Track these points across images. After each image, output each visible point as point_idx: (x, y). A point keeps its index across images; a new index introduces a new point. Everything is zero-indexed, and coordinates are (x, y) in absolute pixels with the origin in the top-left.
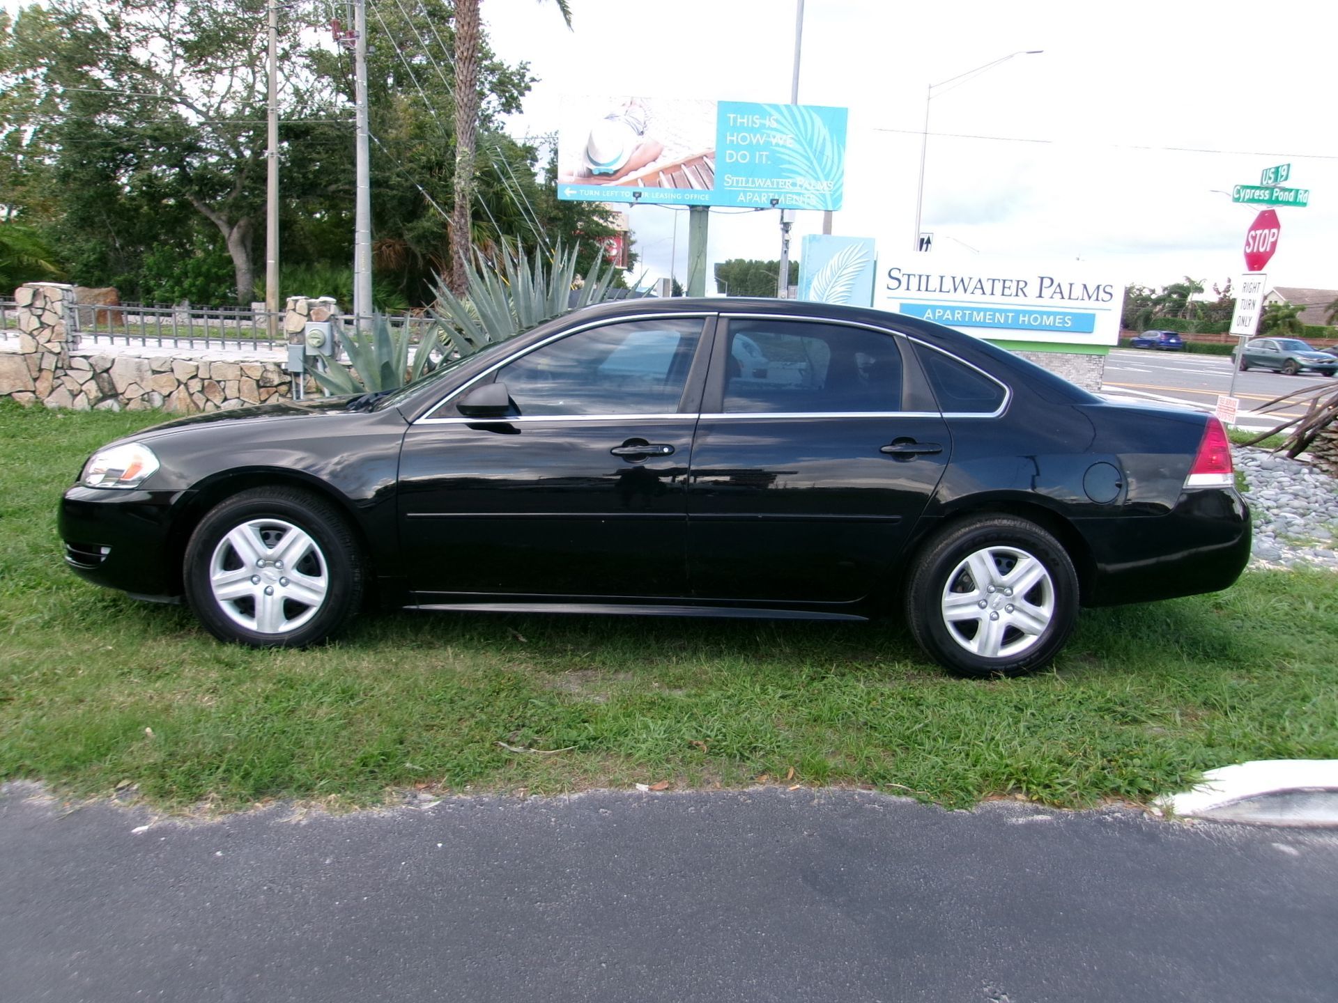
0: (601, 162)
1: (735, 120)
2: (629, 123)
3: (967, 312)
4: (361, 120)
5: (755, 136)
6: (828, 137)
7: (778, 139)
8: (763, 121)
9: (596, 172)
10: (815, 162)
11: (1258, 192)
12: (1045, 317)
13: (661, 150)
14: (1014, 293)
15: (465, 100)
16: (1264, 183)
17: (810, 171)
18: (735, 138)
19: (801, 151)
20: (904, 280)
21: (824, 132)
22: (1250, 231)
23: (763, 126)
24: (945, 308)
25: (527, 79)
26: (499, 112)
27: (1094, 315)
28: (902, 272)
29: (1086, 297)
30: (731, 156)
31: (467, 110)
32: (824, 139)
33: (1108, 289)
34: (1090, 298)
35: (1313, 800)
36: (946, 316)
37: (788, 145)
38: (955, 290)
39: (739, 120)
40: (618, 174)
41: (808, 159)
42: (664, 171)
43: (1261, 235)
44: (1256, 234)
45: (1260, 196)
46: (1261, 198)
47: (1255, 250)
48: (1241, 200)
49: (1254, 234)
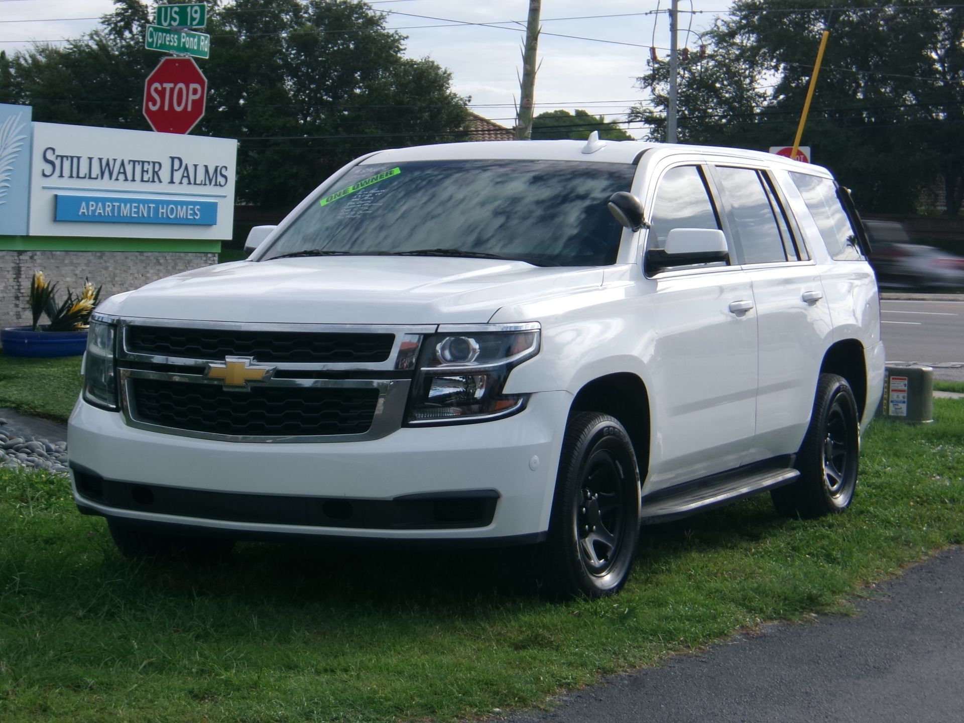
3: (116, 204)
11: (168, 36)
12: (179, 207)
14: (151, 180)
20: (58, 163)
24: (97, 200)
27: (215, 205)
28: (57, 153)
29: (207, 182)
33: (224, 172)
34: (210, 184)
36: (98, 211)
38: (103, 174)
43: (172, 90)
44: (164, 89)
45: (170, 41)
46: (172, 44)
47: (166, 108)
48: (154, 46)
49: (160, 88)
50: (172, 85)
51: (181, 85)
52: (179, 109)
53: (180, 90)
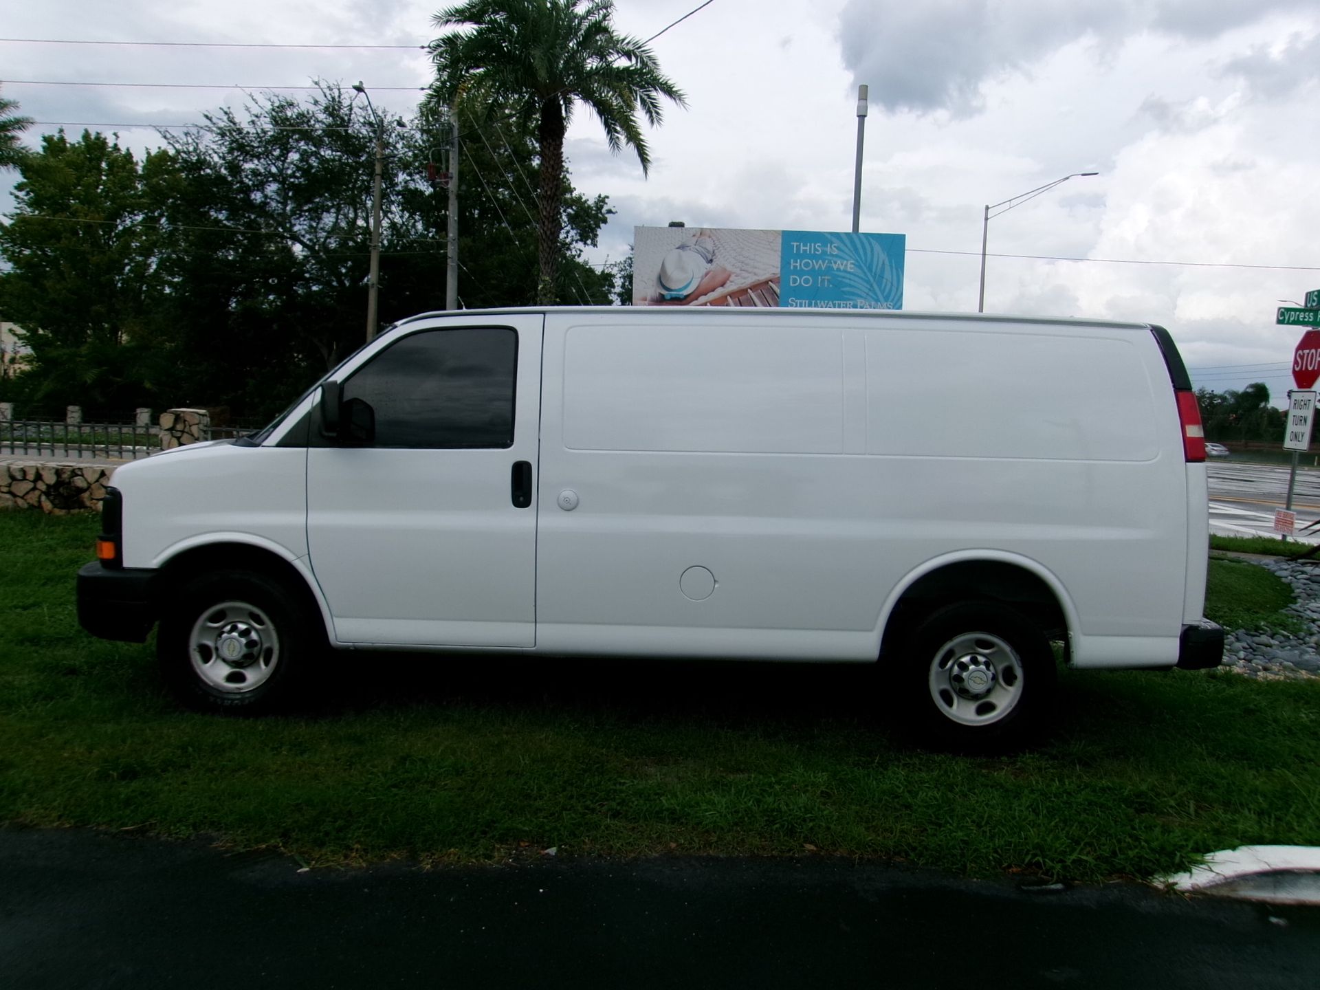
0: (673, 288)
1: (798, 247)
2: (698, 252)
4: (452, 251)
5: (817, 263)
6: (887, 262)
7: (838, 265)
8: (825, 249)
9: (668, 297)
10: (875, 286)
11: (1302, 315)
13: (729, 276)
15: (548, 233)
16: (1309, 305)
17: (871, 294)
18: (798, 264)
19: (862, 275)
21: (883, 256)
22: (1297, 350)
23: (824, 253)
25: (604, 210)
26: (576, 242)
30: (795, 280)
31: (550, 243)
32: (883, 264)
35: (1303, 881)
37: (849, 270)
39: (802, 248)
40: (689, 299)
41: (868, 282)
42: (732, 295)
43: (1308, 354)
44: (1304, 354)
45: (1305, 318)
46: (1306, 320)
47: (1304, 369)
48: (1286, 322)
49: (1302, 354)
50: (1306, 351)
51: (1313, 351)
52: (1310, 369)
53: (1313, 354)
